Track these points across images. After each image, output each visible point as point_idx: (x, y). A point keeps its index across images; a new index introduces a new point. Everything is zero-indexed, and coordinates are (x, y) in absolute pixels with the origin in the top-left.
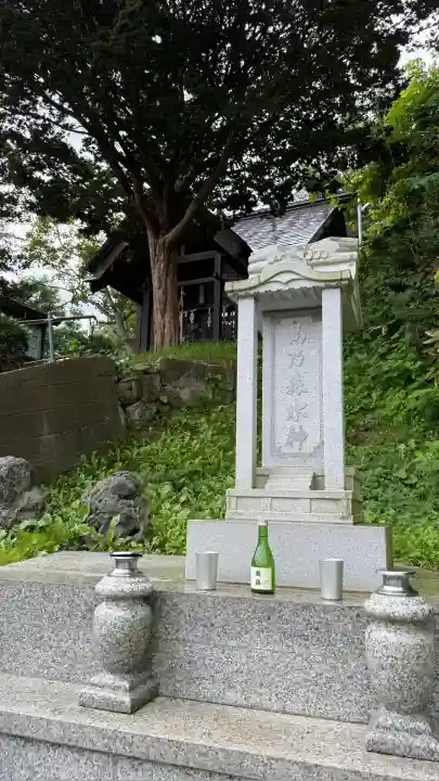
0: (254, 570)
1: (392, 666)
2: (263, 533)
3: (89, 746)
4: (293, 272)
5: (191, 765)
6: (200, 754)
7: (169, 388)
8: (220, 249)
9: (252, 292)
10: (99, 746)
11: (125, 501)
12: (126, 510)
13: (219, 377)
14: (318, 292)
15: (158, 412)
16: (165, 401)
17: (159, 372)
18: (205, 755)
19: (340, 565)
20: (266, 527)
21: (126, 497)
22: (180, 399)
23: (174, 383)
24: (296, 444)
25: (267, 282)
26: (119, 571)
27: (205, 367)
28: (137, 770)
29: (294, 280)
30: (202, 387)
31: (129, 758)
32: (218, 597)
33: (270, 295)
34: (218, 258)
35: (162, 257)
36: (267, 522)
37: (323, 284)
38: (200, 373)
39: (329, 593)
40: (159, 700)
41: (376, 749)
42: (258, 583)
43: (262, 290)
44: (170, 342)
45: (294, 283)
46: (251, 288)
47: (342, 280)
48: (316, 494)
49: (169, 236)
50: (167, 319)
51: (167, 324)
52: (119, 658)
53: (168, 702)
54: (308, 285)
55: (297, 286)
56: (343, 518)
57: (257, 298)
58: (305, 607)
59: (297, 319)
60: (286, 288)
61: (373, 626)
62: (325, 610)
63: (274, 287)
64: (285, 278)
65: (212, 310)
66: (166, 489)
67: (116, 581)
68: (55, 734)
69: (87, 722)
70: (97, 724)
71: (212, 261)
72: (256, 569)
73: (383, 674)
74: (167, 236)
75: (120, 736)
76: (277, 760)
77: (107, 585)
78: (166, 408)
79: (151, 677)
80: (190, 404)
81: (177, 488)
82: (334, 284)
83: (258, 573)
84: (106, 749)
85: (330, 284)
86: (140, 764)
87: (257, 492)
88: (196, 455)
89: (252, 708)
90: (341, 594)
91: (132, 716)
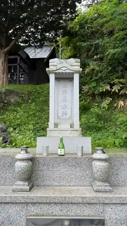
0: (59, 150)
1: (101, 171)
2: (62, 140)
3: (20, 202)
4: (66, 67)
5: (51, 202)
6: (54, 199)
7: (7, 98)
8: (19, 55)
9: (54, 72)
10: (23, 201)
11: (3, 133)
12: (4, 135)
13: (23, 95)
14: (73, 74)
15: (3, 106)
16: (6, 102)
17: (4, 93)
18: (55, 199)
19: (82, 147)
20: (62, 138)
21: (3, 132)
22: (11, 102)
23: (9, 97)
24: (64, 116)
25: (59, 69)
26: (22, 152)
27: (19, 92)
28: (34, 206)
29: (66, 70)
30: (18, 98)
31: (32, 203)
32: (51, 157)
33: (59, 73)
34: (19, 58)
35: (3, 56)
36: (63, 137)
37: (74, 72)
38: (17, 94)
39: (79, 154)
40: (35, 187)
41: (97, 191)
42: (61, 153)
43: (57, 71)
44: (6, 84)
45: (67, 70)
46: (54, 71)
47: (80, 71)
48: (72, 129)
49: (6, 50)
50: (4, 76)
51: (4, 78)
52: (24, 176)
53: (37, 187)
54: (71, 71)
55: (68, 71)
56: (79, 135)
57: (55, 74)
58: (75, 158)
59: (65, 81)
60: (64, 72)
61: (94, 162)
62: (80, 158)
63: (60, 71)
64: (64, 69)
65: (16, 75)
66: (12, 129)
67: (22, 155)
68: (8, 200)
69: (18, 195)
70: (21, 195)
71: (17, 59)
72: (60, 149)
73: (98, 173)
74: (5, 50)
75: (29, 198)
76: (75, 197)
77: (19, 156)
78: (6, 104)
79: (31, 181)
80: (14, 103)
81: (15, 129)
82: (77, 72)
83: (61, 150)
84: (25, 202)
85: (76, 72)
86: (35, 204)
87: (56, 129)
88: (18, 119)
89: (61, 186)
90: (83, 154)
91: (30, 192)
